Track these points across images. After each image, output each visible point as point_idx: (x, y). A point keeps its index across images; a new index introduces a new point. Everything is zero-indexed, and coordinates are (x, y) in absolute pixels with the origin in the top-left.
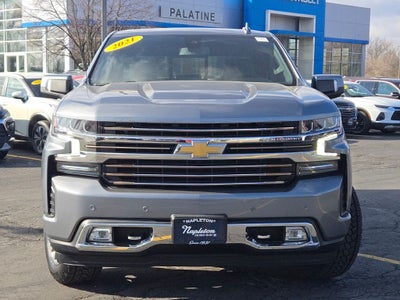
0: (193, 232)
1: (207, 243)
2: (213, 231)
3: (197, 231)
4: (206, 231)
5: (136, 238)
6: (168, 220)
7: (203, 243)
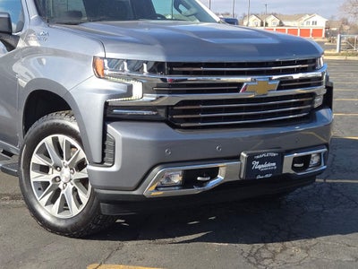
0: (260, 167)
1: (270, 175)
2: (274, 164)
3: (263, 166)
4: (269, 165)
5: (206, 179)
6: (237, 158)
7: (267, 176)
